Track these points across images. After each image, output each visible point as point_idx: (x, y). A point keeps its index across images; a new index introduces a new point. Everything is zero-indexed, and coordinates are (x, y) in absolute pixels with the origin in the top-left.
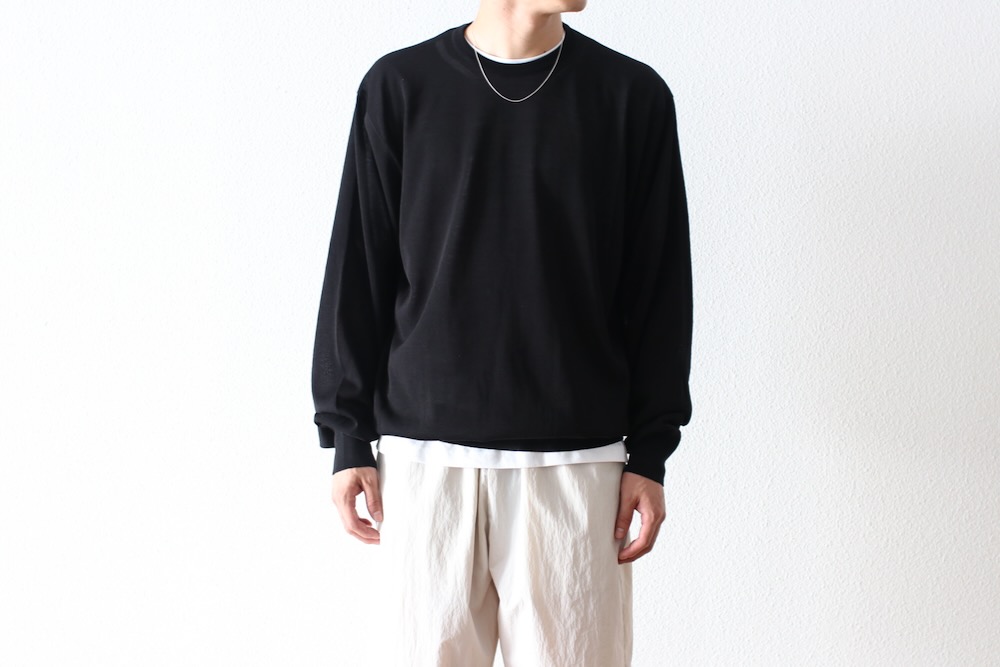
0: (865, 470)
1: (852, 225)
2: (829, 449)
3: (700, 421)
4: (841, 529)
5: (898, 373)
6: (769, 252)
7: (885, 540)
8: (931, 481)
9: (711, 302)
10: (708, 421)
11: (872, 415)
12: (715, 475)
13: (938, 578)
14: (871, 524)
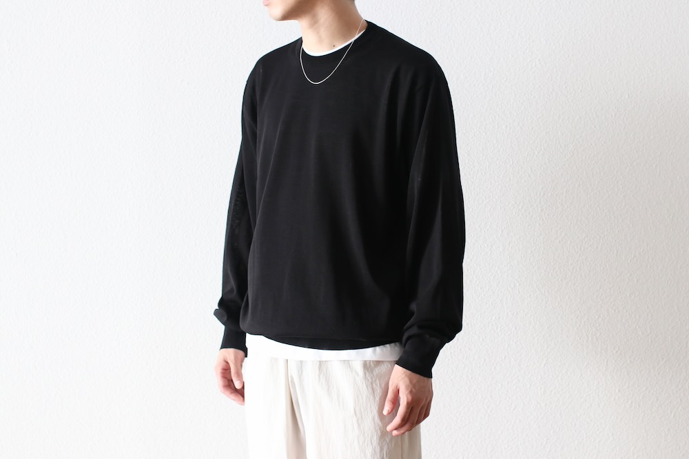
0: (615, 352)
1: (602, 174)
2: (588, 336)
3: (494, 318)
4: (598, 395)
5: (637, 281)
6: (542, 194)
7: (630, 402)
8: (663, 359)
9: (500, 231)
10: (499, 318)
11: (619, 312)
12: (505, 357)
13: (669, 430)
14: (619, 391)
